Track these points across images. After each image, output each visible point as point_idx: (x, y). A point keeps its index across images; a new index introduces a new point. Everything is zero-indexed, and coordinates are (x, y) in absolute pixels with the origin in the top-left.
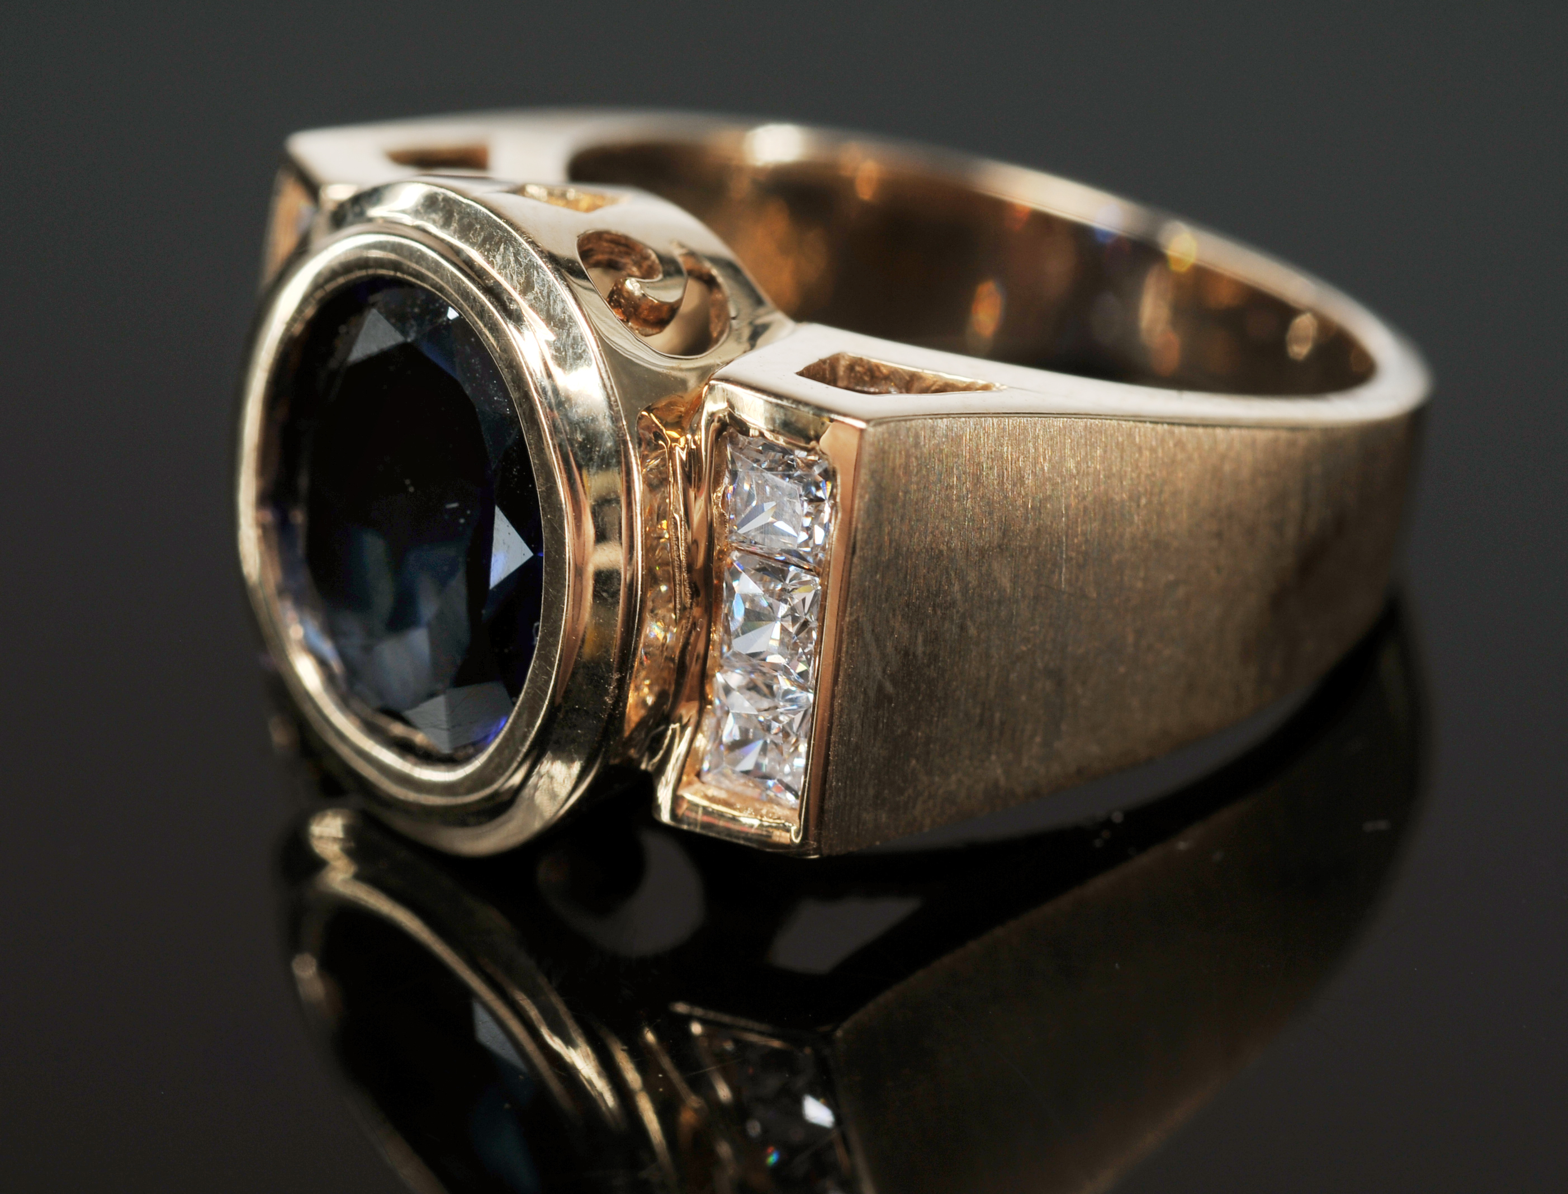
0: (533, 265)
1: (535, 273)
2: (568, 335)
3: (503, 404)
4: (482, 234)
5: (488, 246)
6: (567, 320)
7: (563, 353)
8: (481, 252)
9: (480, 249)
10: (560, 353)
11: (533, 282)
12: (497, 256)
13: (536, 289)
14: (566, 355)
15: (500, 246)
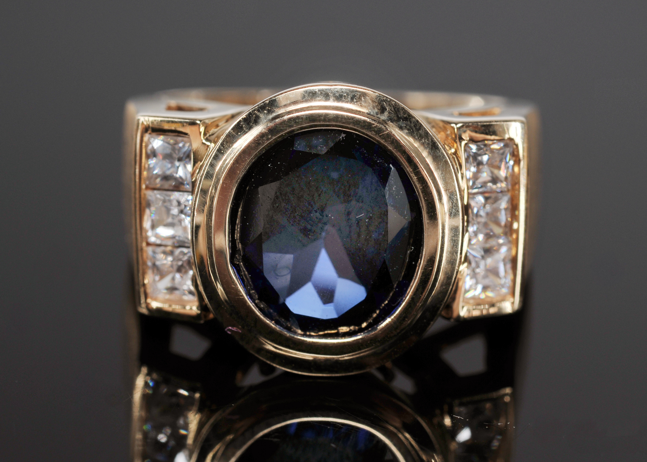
0: (382, 100)
1: (384, 103)
2: (411, 122)
3: (383, 162)
4: (349, 96)
5: (355, 100)
6: (407, 117)
7: (412, 130)
8: (353, 104)
9: (351, 103)
10: (410, 131)
11: (385, 107)
12: (362, 103)
13: (387, 109)
14: (413, 130)
15: (361, 98)
